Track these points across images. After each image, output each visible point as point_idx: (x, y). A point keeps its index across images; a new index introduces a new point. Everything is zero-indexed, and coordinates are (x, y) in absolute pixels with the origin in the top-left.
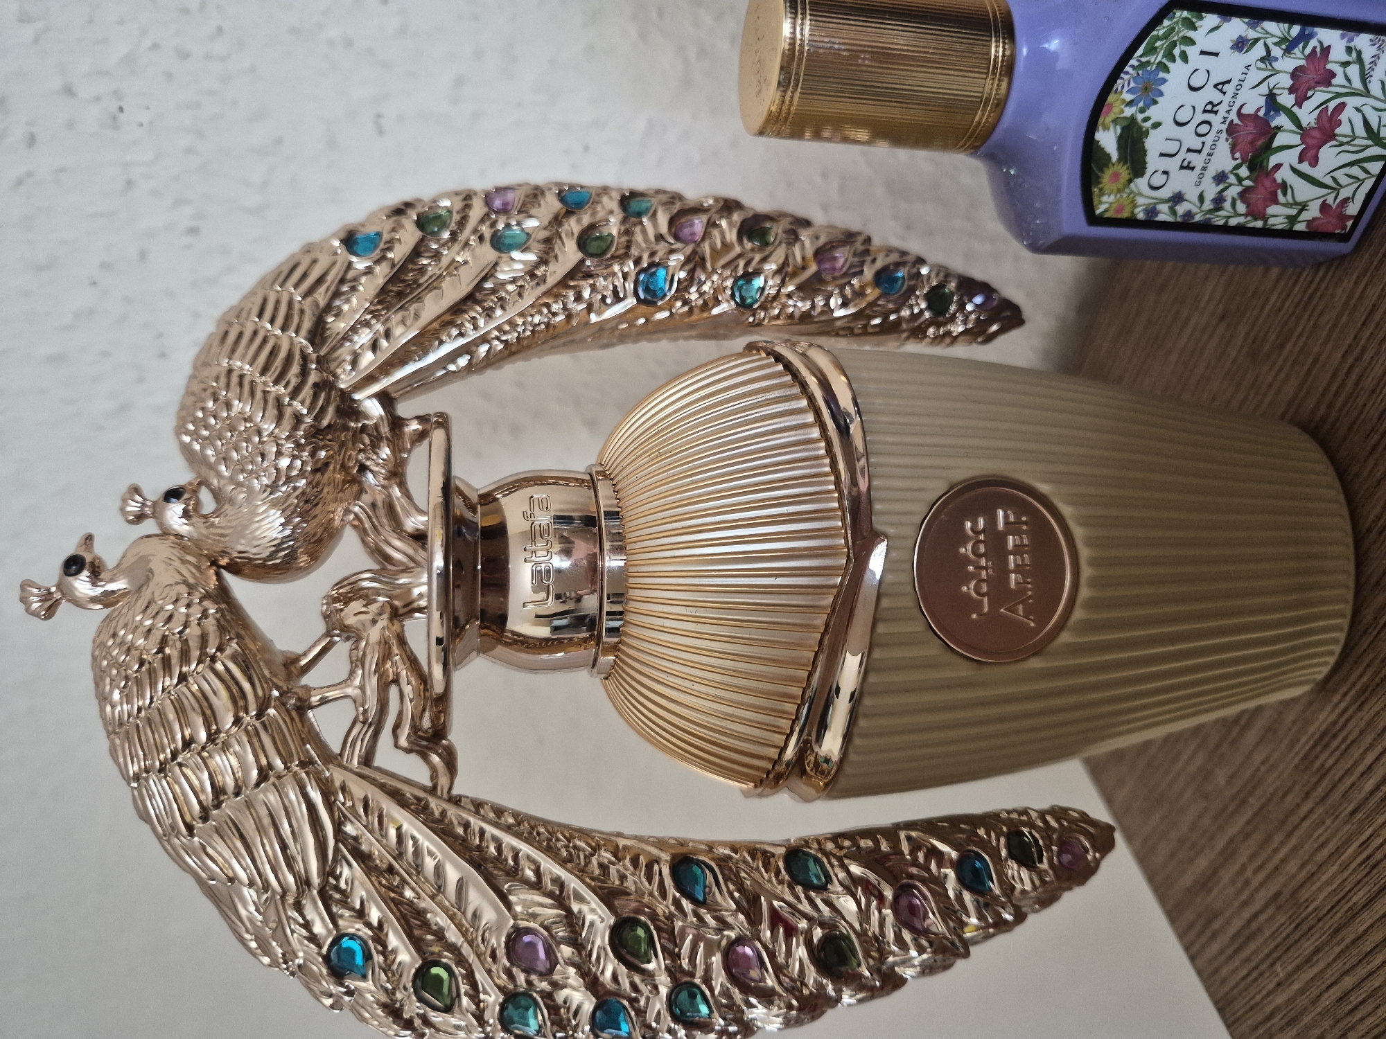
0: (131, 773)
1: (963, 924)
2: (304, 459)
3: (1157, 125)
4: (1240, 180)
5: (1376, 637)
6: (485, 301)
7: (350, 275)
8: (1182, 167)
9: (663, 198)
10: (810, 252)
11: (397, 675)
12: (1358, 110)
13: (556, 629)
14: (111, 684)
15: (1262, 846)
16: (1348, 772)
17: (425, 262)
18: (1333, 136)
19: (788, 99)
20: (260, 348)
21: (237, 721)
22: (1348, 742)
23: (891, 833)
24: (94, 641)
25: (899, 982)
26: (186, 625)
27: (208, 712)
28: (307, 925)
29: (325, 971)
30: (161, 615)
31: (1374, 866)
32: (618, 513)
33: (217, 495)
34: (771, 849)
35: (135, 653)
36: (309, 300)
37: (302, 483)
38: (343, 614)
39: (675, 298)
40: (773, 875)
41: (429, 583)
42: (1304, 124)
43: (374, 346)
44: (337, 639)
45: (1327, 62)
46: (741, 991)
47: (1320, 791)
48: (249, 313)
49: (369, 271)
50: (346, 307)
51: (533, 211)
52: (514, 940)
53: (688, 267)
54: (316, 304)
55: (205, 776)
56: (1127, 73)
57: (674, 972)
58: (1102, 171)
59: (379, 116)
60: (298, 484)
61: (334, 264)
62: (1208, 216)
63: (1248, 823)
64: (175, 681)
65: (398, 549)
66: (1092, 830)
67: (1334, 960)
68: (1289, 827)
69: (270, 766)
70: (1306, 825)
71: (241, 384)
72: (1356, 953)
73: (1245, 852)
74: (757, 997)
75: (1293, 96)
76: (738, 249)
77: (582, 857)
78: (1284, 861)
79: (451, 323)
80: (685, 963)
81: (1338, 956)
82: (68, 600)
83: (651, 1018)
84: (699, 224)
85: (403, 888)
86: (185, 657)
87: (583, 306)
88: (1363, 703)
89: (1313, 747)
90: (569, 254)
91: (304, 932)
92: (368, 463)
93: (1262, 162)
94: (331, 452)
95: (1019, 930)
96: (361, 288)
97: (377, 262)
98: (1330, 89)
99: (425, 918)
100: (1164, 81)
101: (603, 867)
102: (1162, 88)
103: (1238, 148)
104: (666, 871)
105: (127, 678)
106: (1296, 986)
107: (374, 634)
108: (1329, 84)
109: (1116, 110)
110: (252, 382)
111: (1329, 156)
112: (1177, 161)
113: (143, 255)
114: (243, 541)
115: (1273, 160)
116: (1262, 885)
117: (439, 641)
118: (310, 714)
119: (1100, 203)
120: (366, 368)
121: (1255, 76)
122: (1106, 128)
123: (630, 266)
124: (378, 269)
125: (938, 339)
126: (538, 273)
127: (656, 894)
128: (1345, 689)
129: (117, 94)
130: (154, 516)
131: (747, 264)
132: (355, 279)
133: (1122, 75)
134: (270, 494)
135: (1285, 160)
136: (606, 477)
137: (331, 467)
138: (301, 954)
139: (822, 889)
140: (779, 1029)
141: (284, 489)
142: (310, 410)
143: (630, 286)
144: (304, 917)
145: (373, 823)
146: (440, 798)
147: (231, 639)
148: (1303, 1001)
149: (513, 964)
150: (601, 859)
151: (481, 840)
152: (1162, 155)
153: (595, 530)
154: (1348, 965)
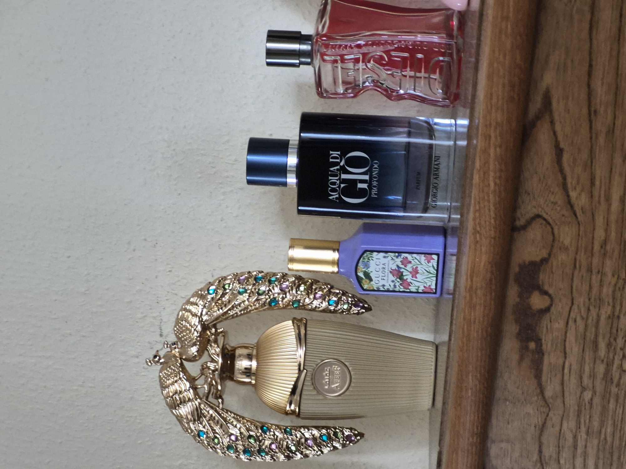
3: (371, 272)
4: (398, 282)
8: (382, 280)
11: (213, 384)
12: (422, 267)
18: (418, 273)
28: (195, 427)
34: (282, 427)
42: (409, 271)
44: (203, 375)
45: (408, 259)
46: (272, 452)
56: (360, 263)
57: (259, 446)
58: (362, 280)
62: (394, 289)
65: (215, 358)
75: (403, 266)
80: (262, 446)
93: (402, 278)
98: (412, 264)
102: (370, 265)
103: (395, 275)
109: (360, 269)
111: (419, 277)
112: (381, 277)
115: (405, 278)
119: (364, 286)
121: (391, 262)
122: (359, 273)
129: (156, 240)
135: (408, 277)
145: (207, 411)
150: (248, 424)
152: (375, 277)
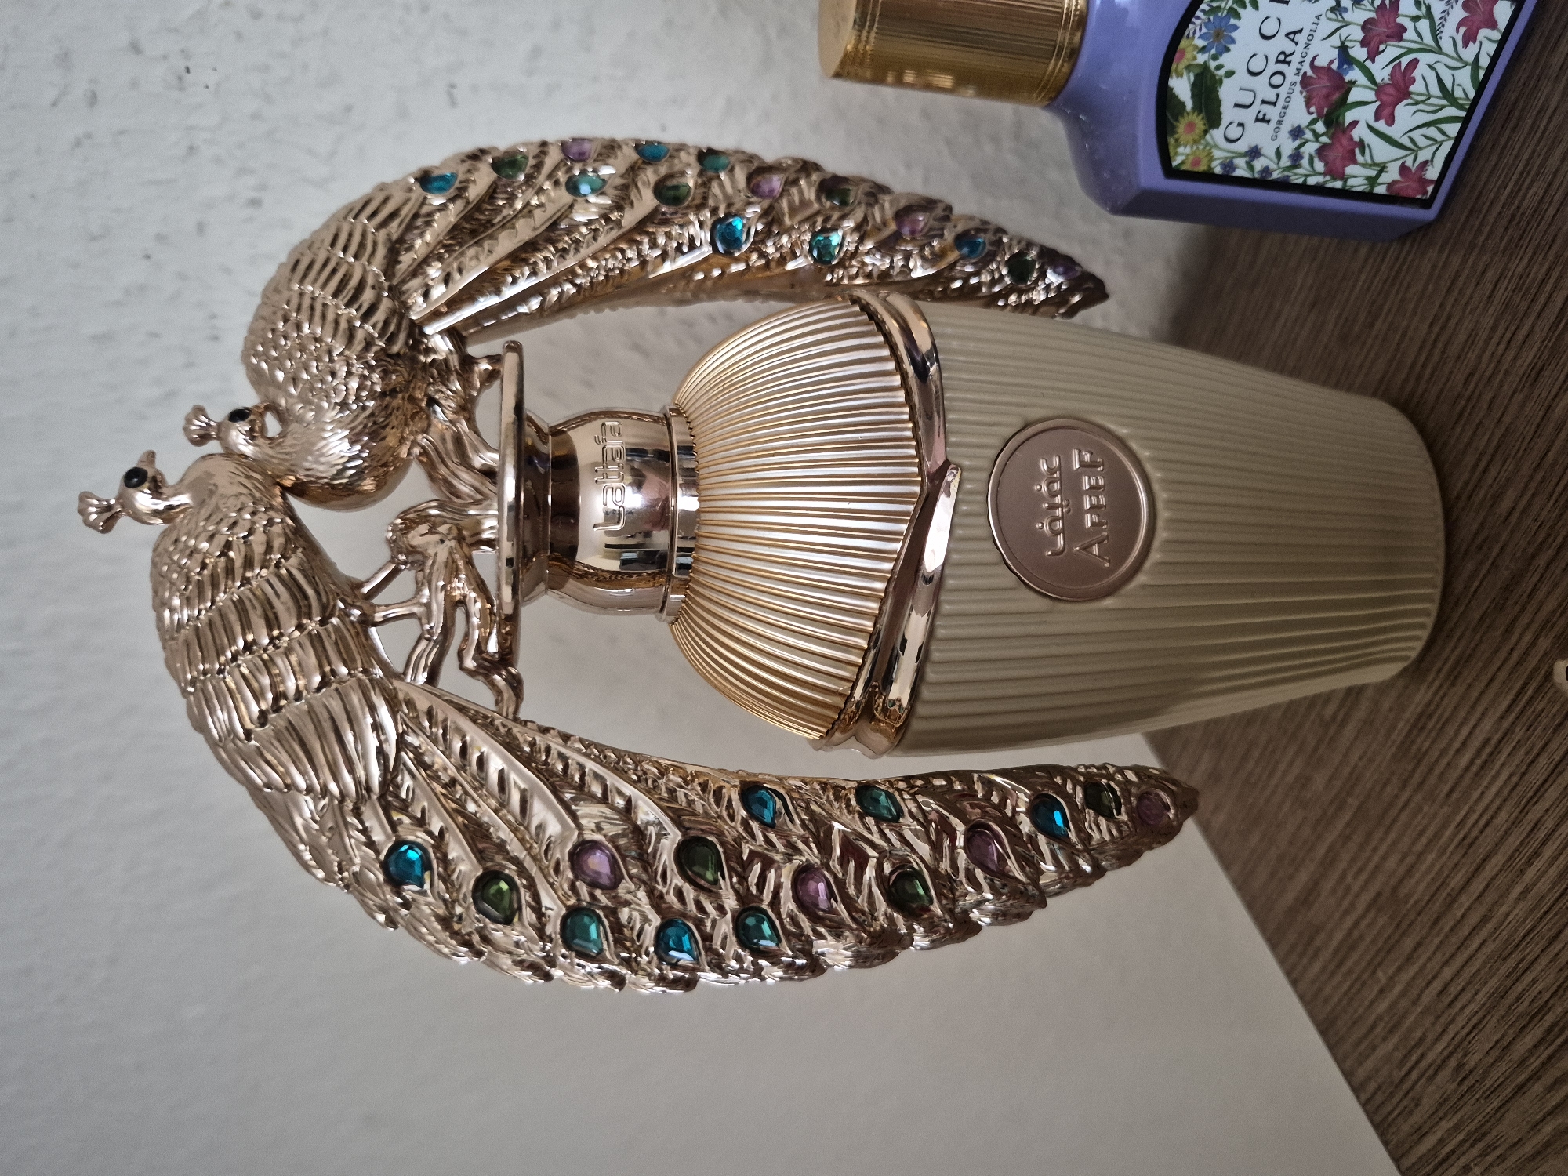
0: (189, 676)
1: (1040, 872)
2: (375, 380)
3: (1230, 74)
4: (1317, 136)
5: (1467, 607)
6: (558, 241)
7: (425, 210)
8: (1257, 120)
9: (742, 157)
10: (889, 212)
11: (465, 596)
12: (1431, 67)
13: (625, 563)
14: (171, 589)
15: (1361, 847)
16: (1444, 752)
17: (501, 203)
18: (1407, 94)
19: (864, 38)
20: (334, 271)
21: (300, 627)
22: (1443, 720)
23: (965, 776)
24: (155, 550)
25: (974, 929)
26: (251, 532)
27: (271, 616)
28: (365, 831)
29: (381, 877)
30: (226, 520)
31: (1471, 845)
32: (691, 448)
33: (282, 417)
34: (843, 784)
35: (198, 557)
36: (382, 234)
37: (371, 404)
38: (410, 536)
39: (751, 250)
40: (844, 806)
41: (499, 518)
42: (1378, 80)
43: (447, 280)
44: (403, 567)
45: (1397, 15)
46: (810, 920)
47: (1417, 778)
48: (322, 241)
49: (443, 208)
50: (418, 243)
51: (610, 161)
52: (579, 855)
53: (764, 220)
54: (389, 235)
55: (266, 681)
56: (1198, 18)
57: (743, 897)
58: (1177, 120)
59: (453, 86)
60: (368, 404)
61: (408, 200)
62: (1286, 173)
63: (1348, 824)
64: (238, 584)
65: (465, 483)
66: (1174, 788)
67: (1434, 953)
68: (1388, 821)
69: (333, 672)
70: (1404, 817)
71: (312, 308)
72: (1455, 940)
73: (1345, 857)
74: (826, 926)
75: (1365, 50)
76: (816, 206)
77: (650, 782)
78: (1384, 859)
79: (525, 261)
80: (754, 890)
81: (1438, 948)
82: (129, 515)
83: (717, 943)
84: (776, 182)
85: (466, 801)
86: (248, 563)
87: (659, 252)
88: (1456, 678)
89: (1410, 731)
90: (646, 201)
91: (363, 839)
92: (437, 397)
93: (1338, 118)
94: (401, 379)
95: (1099, 884)
96: (435, 225)
97: (452, 200)
98: (1402, 44)
99: (488, 830)
100: (1236, 28)
101: (672, 792)
102: (1234, 35)
103: (1314, 101)
104: (735, 797)
105: (188, 581)
106: (1398, 989)
107: (442, 553)
108: (1401, 39)
109: (1188, 56)
110: (325, 305)
111: (1406, 115)
112: (1251, 114)
113: (201, 228)
114: (310, 458)
115: (1350, 116)
116: (1363, 888)
117: (509, 562)
118: (373, 631)
119: (1177, 154)
120: (437, 300)
121: (1326, 26)
122: (1180, 75)
123: (706, 215)
124: (451, 206)
125: (1020, 308)
126: (614, 216)
127: (725, 814)
128: (1439, 665)
129: (185, 53)
130: (218, 438)
131: (826, 220)
132: (430, 214)
133: (1194, 20)
134: (340, 412)
135: (1361, 117)
136: (679, 413)
137: (400, 395)
138: (357, 860)
139: (894, 820)
140: (850, 967)
141: (354, 407)
142: (381, 336)
143: (704, 236)
144: (362, 822)
145: (436, 734)
146: (506, 717)
147: (296, 548)
148: (1404, 1003)
149: (576, 877)
150: (671, 784)
151: (547, 757)
152: (1237, 105)
153: (668, 464)
154: (1447, 956)
